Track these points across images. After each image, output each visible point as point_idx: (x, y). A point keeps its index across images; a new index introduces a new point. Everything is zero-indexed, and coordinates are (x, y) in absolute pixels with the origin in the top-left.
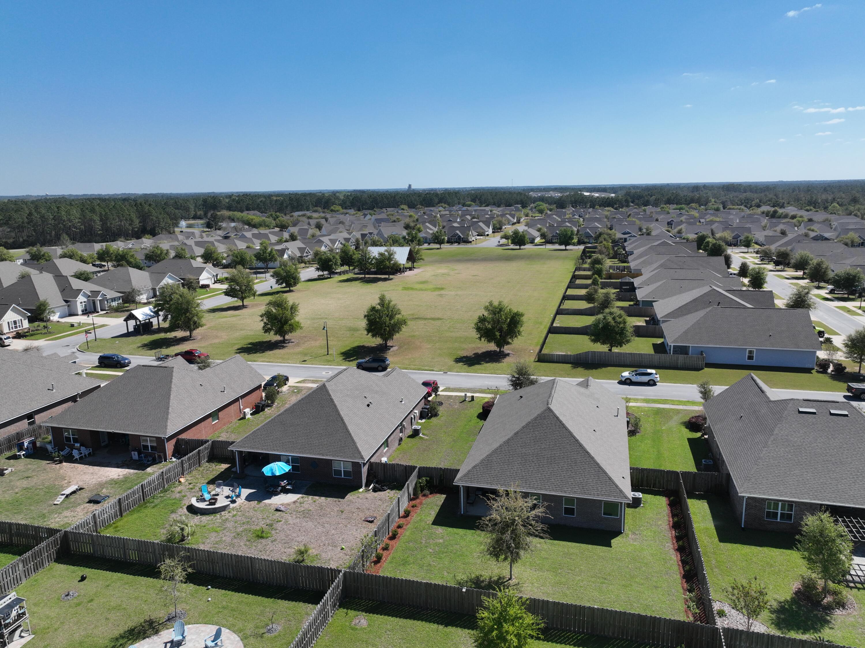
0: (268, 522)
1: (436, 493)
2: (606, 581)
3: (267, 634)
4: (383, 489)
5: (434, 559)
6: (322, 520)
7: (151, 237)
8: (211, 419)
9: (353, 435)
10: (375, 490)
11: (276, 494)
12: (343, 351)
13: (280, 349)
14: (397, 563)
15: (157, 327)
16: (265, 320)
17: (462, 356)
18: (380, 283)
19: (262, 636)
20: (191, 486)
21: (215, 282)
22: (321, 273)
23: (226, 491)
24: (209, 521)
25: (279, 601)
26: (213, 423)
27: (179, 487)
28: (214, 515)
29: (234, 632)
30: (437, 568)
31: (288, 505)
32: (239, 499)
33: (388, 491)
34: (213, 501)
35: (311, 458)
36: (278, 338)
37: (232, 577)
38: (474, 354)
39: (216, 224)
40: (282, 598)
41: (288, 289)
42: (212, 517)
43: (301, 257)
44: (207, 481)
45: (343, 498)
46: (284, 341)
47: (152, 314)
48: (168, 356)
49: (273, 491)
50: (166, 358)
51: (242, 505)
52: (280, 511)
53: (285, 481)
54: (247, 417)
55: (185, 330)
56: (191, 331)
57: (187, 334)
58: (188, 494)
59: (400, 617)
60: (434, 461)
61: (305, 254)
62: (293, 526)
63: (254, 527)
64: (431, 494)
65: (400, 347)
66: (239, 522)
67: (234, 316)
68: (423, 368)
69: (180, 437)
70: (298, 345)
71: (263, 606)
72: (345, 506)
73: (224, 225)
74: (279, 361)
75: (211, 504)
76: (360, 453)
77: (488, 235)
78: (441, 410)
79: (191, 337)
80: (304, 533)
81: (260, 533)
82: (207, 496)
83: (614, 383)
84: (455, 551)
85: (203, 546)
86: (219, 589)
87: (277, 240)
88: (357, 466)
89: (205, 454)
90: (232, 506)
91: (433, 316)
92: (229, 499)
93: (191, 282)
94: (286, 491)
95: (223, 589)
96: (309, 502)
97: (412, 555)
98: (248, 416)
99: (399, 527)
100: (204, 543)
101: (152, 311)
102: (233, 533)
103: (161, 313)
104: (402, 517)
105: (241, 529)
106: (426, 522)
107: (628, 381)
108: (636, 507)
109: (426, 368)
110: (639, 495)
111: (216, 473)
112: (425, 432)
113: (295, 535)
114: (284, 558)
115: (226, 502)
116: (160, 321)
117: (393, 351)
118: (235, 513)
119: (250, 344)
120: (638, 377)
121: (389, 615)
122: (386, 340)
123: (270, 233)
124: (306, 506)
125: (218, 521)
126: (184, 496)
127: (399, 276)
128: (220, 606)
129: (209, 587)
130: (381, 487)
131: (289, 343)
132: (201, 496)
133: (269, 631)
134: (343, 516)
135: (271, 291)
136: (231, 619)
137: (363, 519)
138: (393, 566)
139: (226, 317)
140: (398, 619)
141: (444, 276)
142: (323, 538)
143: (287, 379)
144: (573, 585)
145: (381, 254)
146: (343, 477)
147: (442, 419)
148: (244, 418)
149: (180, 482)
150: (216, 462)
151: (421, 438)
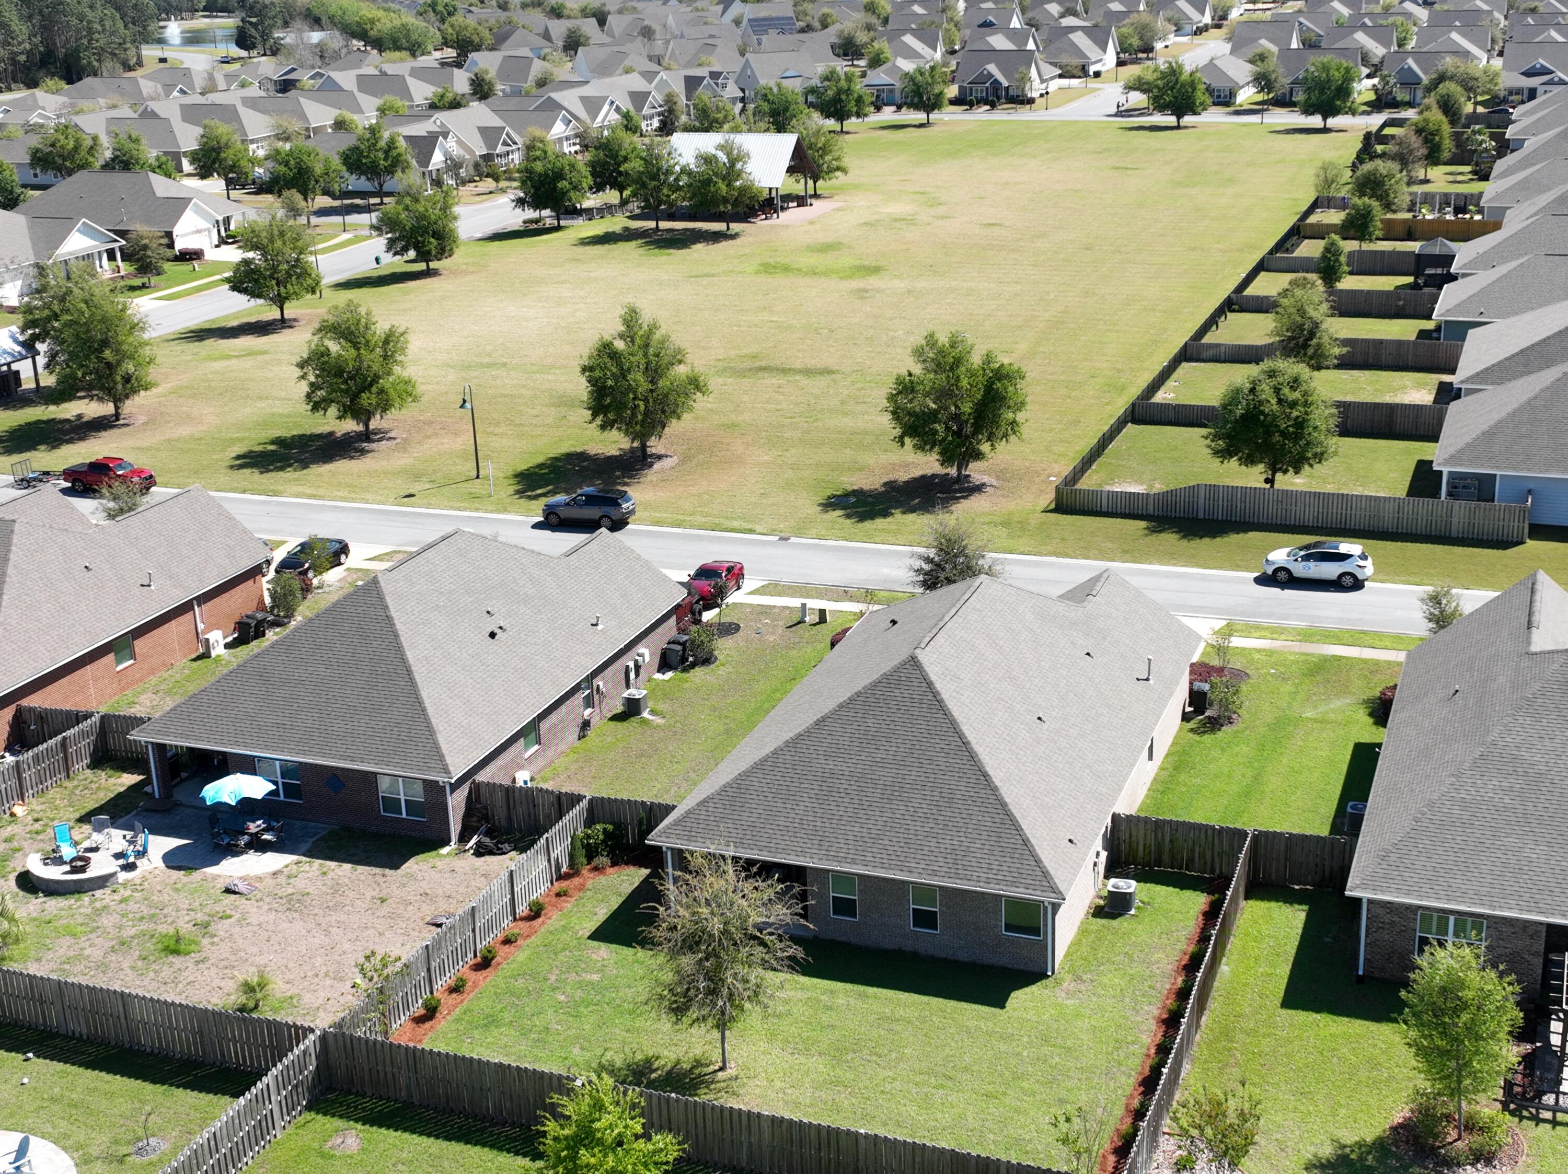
0: (200, 917)
1: (627, 863)
2: (950, 1084)
3: (134, 1157)
4: (499, 849)
5: (564, 1017)
6: (329, 918)
7: (63, 84)
8: (111, 657)
9: (430, 711)
10: (480, 852)
11: (234, 851)
12: (522, 467)
13: (352, 458)
14: (470, 1023)
15: (33, 385)
16: (312, 378)
17: (850, 488)
18: (699, 249)
19: (121, 1160)
20: (37, 826)
21: (223, 242)
22: (531, 214)
23: (116, 839)
24: (62, 909)
25: (180, 1093)
26: (119, 669)
27: (9, 828)
28: (77, 896)
29: (64, 1149)
30: (561, 1038)
31: (260, 879)
32: (144, 860)
33: (513, 853)
34: (80, 864)
35: (326, 767)
36: (351, 426)
37: (85, 1037)
38: (885, 484)
39: (265, 36)
40: (186, 1086)
41: (422, 266)
42: (72, 901)
43: (487, 158)
44: (77, 815)
45: (396, 867)
46: (367, 436)
47: (18, 348)
48: (47, 473)
49: (228, 844)
50: (41, 481)
51: (148, 876)
52: (235, 893)
53: (259, 822)
54: (214, 654)
55: (100, 399)
56: (118, 401)
57: (108, 408)
58: (25, 844)
59: (437, 1137)
60: (655, 783)
61: (500, 149)
62: (256, 928)
63: (163, 929)
64: (614, 864)
65: (685, 459)
66: (130, 916)
67: (251, 354)
68: (728, 524)
69: (26, 702)
70: (404, 447)
71: (140, 1101)
72: (394, 887)
73: (288, 37)
74: (340, 494)
75: (75, 870)
76: (441, 757)
77: (1097, 74)
78: (724, 647)
79: (118, 420)
80: (277, 947)
81: (172, 943)
82: (68, 852)
83: (1243, 581)
84: (618, 1002)
85: (36, 965)
86: (52, 1060)
87: (430, 95)
88: (435, 791)
89: (85, 746)
90: (123, 876)
91: (812, 363)
92: (122, 862)
93: (145, 247)
94: (260, 846)
95: (59, 1061)
96: (309, 875)
97: (514, 1005)
98: (218, 650)
99: (507, 941)
100: (38, 960)
101: (16, 341)
102: (112, 939)
103: (42, 347)
104: (522, 919)
105: (133, 932)
106: (576, 933)
107: (1282, 576)
108: (1113, 916)
109: (736, 524)
110: (1128, 885)
111: (104, 796)
112: (661, 707)
113: (255, 950)
114: (215, 1000)
115: (112, 866)
116: (40, 370)
117: (662, 471)
118: (128, 893)
119: (273, 442)
120: (1312, 564)
121: (413, 1132)
122: (643, 437)
123: (415, 72)
124: (300, 883)
125: (82, 910)
126: (18, 850)
127: (761, 224)
128: (46, 1096)
129: (30, 1055)
130: (496, 845)
131: (379, 440)
132: (54, 851)
133: (140, 1152)
134: (384, 910)
135: (375, 274)
136: (63, 1124)
137: (428, 919)
138: (461, 1028)
139: (228, 357)
140: (432, 1139)
141: (898, 225)
142: (319, 959)
143: (344, 549)
144: (866, 1088)
145: (708, 160)
146: (404, 816)
147: (722, 671)
148: (206, 655)
149: (13, 815)
150: (112, 768)
151: (645, 722)
